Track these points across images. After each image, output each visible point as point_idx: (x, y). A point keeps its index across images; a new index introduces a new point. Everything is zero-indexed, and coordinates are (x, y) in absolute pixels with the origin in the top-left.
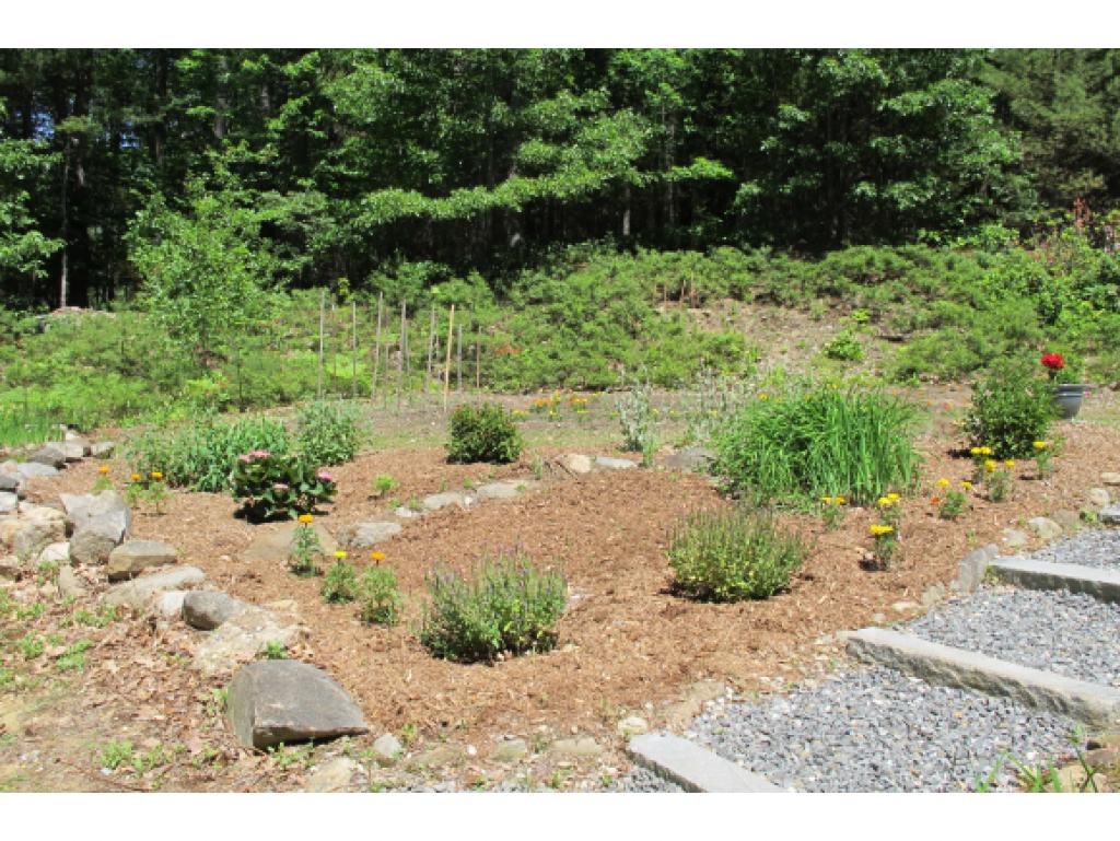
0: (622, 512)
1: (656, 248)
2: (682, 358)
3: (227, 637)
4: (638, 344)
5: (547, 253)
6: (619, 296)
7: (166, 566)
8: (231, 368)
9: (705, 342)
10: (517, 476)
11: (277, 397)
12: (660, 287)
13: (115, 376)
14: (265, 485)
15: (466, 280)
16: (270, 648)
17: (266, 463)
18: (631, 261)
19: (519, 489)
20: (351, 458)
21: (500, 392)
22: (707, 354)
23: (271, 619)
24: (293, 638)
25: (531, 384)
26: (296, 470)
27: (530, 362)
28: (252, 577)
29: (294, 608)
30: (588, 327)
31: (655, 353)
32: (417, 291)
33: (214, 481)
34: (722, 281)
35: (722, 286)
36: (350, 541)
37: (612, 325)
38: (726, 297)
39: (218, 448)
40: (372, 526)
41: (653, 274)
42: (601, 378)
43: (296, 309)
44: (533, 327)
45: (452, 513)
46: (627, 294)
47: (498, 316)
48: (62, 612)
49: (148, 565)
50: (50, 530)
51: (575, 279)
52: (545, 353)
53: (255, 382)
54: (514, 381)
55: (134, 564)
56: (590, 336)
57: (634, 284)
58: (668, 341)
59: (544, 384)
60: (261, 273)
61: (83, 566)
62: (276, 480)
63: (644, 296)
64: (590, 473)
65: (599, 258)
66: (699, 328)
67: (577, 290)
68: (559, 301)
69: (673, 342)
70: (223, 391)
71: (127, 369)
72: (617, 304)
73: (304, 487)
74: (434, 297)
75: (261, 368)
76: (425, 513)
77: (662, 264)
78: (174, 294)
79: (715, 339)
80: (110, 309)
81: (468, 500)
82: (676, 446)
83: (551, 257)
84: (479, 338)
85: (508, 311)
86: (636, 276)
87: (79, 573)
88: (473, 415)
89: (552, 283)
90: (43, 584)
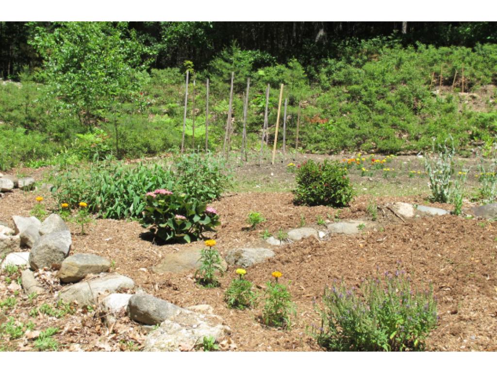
0: (446, 249)
1: (433, 43)
2: (455, 131)
3: (170, 331)
4: (419, 118)
5: (345, 46)
6: (404, 81)
7: (102, 275)
8: (111, 127)
9: (473, 119)
10: (356, 217)
11: (146, 150)
12: (437, 74)
13: (21, 129)
14: (167, 216)
15: (287, 66)
16: (205, 342)
17: (168, 199)
18: (413, 54)
19: (360, 227)
20: (218, 198)
21: (310, 152)
22: (474, 128)
23: (202, 320)
24: (221, 335)
25: (334, 147)
26: (191, 205)
27: (334, 130)
28: (170, 285)
29: (210, 311)
30: (380, 104)
31: (433, 127)
32: (247, 73)
33: (118, 211)
34: (486, 70)
35: (486, 75)
36: (236, 261)
37: (399, 103)
38: (489, 84)
39: (122, 186)
40: (251, 250)
41: (431, 65)
42: (391, 144)
43: (155, 83)
44: (336, 103)
45: (311, 243)
46: (410, 79)
47: (310, 93)
48: (29, 305)
49: (89, 273)
50: (9, 243)
51: (369, 66)
52: (346, 123)
53: (128, 137)
54: (322, 144)
55: (80, 271)
56: (381, 111)
57: (416, 71)
58: (443, 117)
59: (344, 147)
60: (130, 55)
61: (41, 271)
62: (176, 213)
63: (423, 81)
64: (414, 217)
65: (388, 50)
66: (467, 107)
67: (372, 76)
68: (357, 83)
69: (447, 118)
70: (104, 143)
71: (30, 125)
72: (402, 88)
73: (196, 219)
74: (260, 77)
75: (132, 127)
76: (290, 243)
77: (438, 57)
78: (65, 70)
79: (481, 117)
80: (16, 80)
81: (322, 234)
82: (474, 200)
83: (348, 49)
84: (296, 110)
85: (318, 90)
86: (417, 65)
87: (38, 276)
88: (315, 169)
89: (353, 69)
90: (10, 283)
